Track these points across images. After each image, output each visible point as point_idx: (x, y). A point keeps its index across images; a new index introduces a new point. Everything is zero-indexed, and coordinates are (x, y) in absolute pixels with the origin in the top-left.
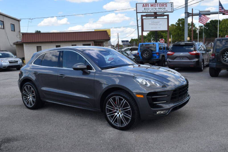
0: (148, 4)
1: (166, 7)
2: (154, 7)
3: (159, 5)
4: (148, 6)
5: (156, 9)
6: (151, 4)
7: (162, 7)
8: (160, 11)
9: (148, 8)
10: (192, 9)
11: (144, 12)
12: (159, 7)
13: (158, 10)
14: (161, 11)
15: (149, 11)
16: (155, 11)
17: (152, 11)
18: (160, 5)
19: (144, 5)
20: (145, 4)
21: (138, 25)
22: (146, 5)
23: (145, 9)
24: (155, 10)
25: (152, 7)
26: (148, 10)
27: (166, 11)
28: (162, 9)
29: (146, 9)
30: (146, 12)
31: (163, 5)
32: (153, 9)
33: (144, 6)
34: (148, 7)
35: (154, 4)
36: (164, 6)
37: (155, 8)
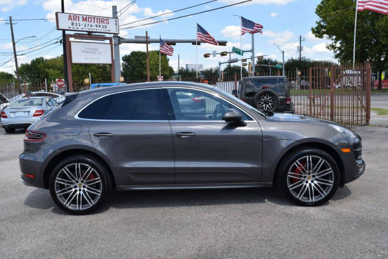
0: (77, 16)
1: (107, 25)
2: (88, 23)
3: (96, 20)
4: (77, 19)
5: (91, 26)
6: (83, 17)
7: (101, 24)
8: (98, 31)
9: (78, 22)
10: (147, 32)
11: (72, 29)
12: (96, 23)
13: (95, 27)
14: (100, 31)
15: (80, 29)
16: (91, 30)
17: (85, 30)
18: (98, 19)
19: (70, 16)
20: (72, 16)
21: (15, 52)
22: (75, 17)
23: (73, 24)
24: (89, 27)
25: (85, 22)
26: (78, 26)
27: (108, 32)
28: (102, 27)
29: (75, 24)
30: (75, 29)
31: (103, 20)
32: (87, 25)
33: (71, 19)
34: (79, 20)
35: (89, 17)
36: (105, 22)
37: (90, 24)
